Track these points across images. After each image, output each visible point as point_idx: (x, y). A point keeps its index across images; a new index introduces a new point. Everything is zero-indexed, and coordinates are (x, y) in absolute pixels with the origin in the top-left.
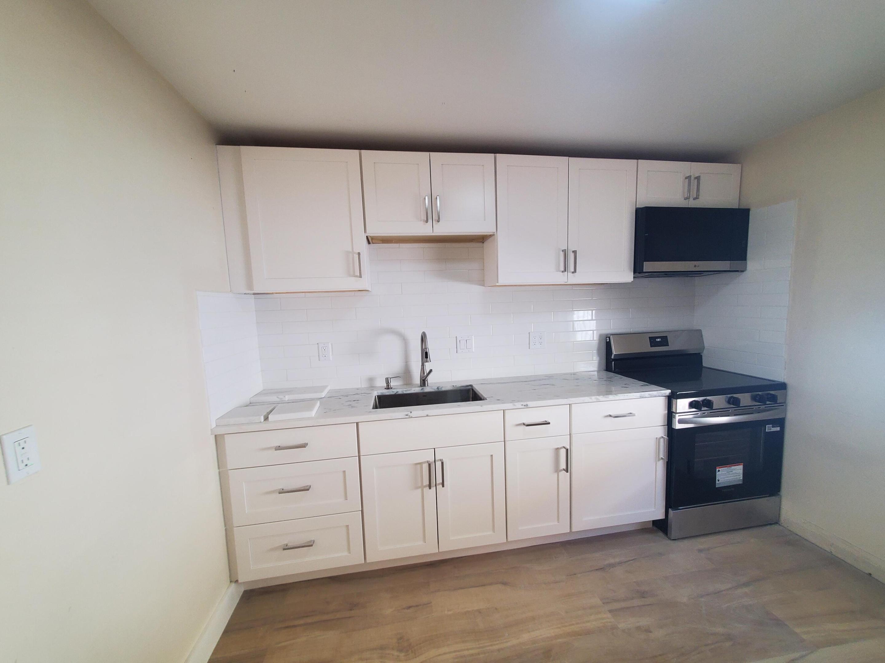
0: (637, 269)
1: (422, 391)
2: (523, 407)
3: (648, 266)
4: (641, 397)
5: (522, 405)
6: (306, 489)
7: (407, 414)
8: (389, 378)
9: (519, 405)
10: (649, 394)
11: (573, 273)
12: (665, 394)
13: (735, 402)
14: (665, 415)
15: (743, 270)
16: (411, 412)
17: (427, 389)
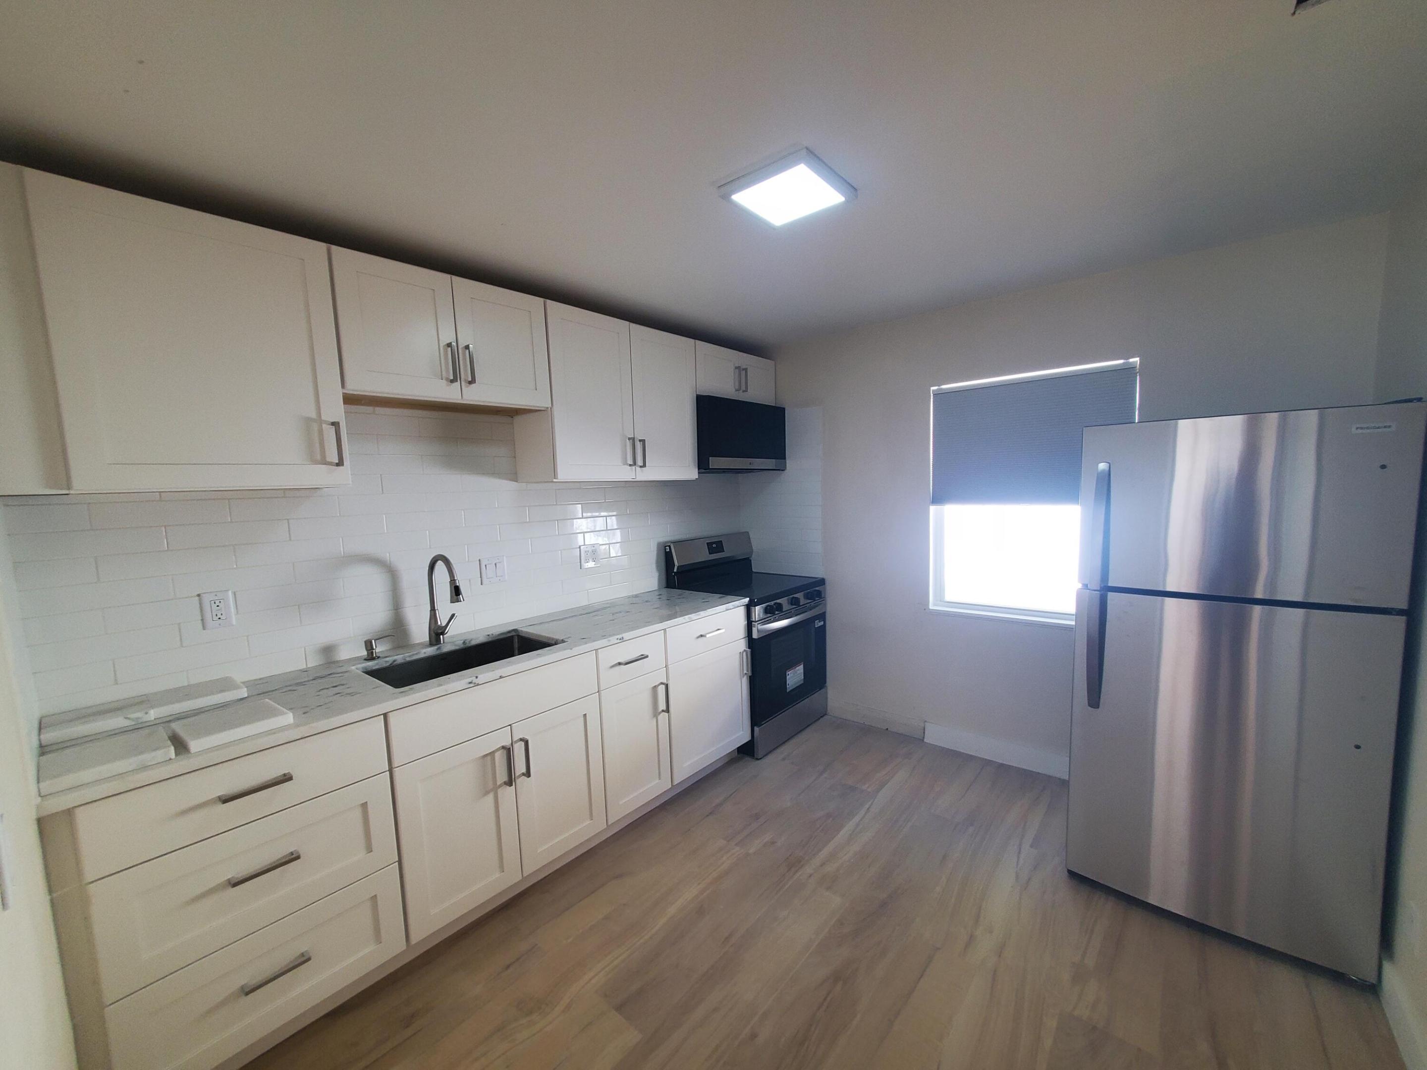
0: (702, 465)
1: (438, 652)
2: (619, 641)
3: (715, 462)
4: (727, 610)
5: (617, 639)
6: (293, 858)
7: (470, 681)
8: (373, 641)
9: (614, 640)
10: (733, 605)
11: (641, 467)
12: (745, 603)
13: (795, 602)
14: (745, 625)
15: (783, 469)
16: (477, 677)
17: (447, 648)
